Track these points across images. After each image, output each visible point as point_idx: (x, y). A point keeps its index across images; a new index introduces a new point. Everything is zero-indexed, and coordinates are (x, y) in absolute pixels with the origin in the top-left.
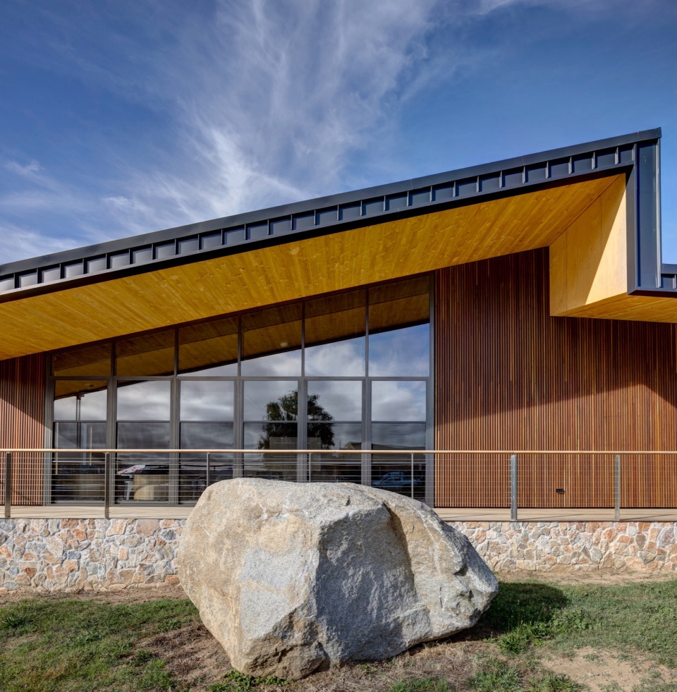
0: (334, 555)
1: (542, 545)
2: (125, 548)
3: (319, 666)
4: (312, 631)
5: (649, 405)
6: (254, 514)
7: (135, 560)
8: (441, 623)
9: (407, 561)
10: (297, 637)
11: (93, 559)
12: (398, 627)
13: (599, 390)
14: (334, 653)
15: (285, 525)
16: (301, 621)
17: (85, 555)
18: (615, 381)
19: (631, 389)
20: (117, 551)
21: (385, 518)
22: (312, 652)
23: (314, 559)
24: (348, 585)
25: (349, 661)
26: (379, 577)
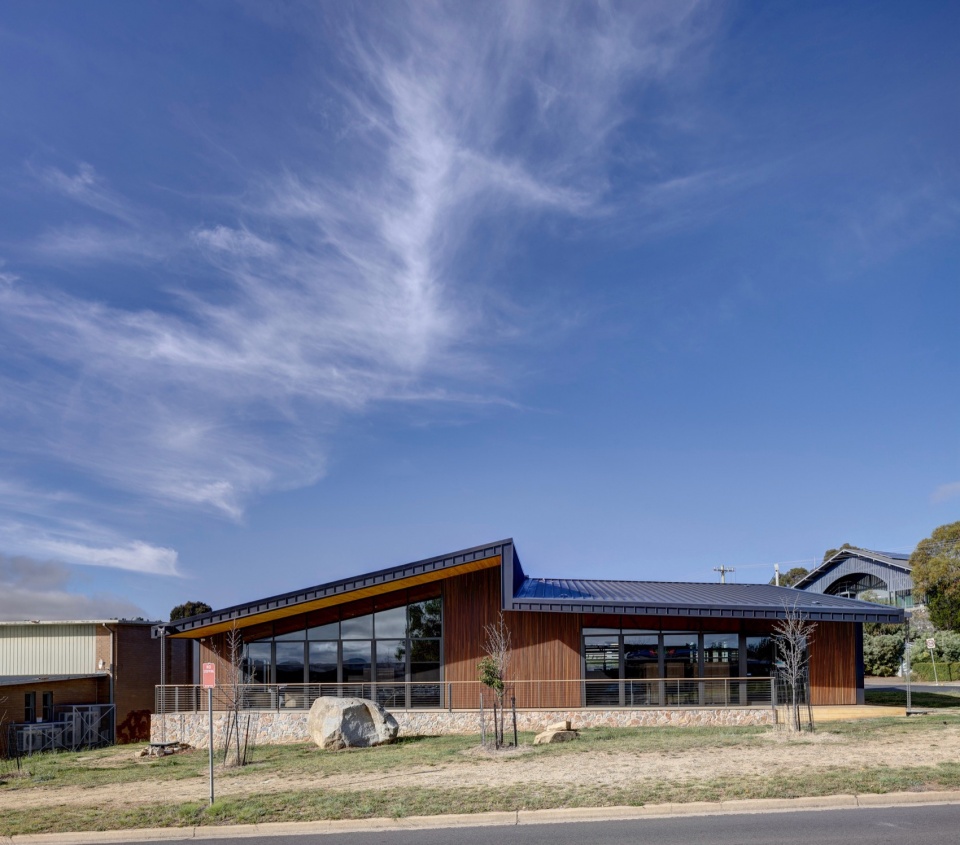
0: (347, 717)
1: (461, 723)
2: (287, 726)
3: (343, 746)
4: (340, 737)
5: (561, 652)
6: (327, 707)
7: (290, 731)
8: (382, 738)
9: (372, 721)
10: (336, 737)
11: (273, 730)
12: (368, 739)
13: (535, 643)
14: (347, 743)
15: (335, 710)
16: (337, 734)
17: (270, 729)
18: (543, 639)
19: (552, 642)
20: (283, 727)
21: (364, 708)
22: (340, 742)
23: (341, 718)
24: (352, 726)
25: (352, 745)
26: (362, 724)
